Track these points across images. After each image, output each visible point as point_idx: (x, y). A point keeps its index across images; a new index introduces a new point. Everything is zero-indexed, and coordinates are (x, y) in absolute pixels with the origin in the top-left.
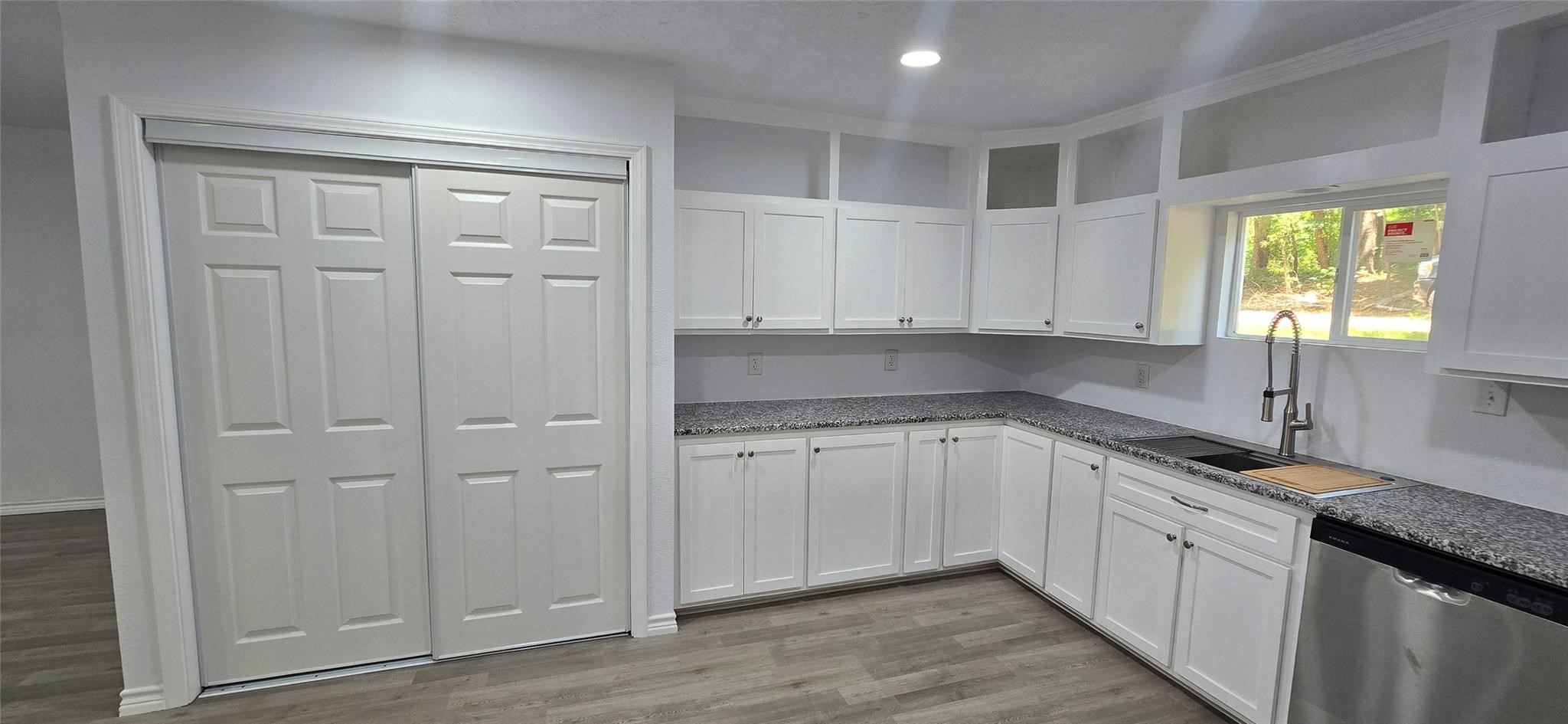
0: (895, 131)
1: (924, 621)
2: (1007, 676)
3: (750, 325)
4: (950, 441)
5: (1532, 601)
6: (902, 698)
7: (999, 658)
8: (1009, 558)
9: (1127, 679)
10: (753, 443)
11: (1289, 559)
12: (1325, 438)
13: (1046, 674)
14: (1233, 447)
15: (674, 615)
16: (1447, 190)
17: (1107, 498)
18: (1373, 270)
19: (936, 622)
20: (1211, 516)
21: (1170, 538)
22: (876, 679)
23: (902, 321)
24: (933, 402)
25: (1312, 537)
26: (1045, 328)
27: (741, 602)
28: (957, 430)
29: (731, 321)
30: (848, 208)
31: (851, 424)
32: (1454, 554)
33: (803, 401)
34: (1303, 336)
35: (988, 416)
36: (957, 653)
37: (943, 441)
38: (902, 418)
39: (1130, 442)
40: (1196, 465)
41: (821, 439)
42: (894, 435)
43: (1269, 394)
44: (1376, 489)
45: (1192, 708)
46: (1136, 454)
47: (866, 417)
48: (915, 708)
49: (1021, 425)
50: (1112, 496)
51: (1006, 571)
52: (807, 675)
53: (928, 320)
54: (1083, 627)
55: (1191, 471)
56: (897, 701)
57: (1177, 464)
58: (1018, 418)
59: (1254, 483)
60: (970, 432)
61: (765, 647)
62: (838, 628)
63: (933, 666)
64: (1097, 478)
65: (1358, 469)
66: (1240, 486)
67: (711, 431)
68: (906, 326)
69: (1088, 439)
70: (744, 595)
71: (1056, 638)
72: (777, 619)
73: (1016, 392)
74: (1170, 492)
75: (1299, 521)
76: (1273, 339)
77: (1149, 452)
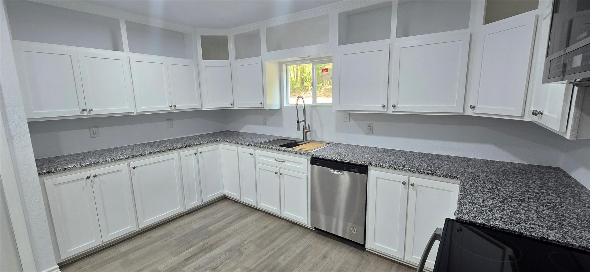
0: (157, 23)
1: (195, 226)
2: (229, 235)
3: (85, 113)
4: (199, 154)
5: (355, 169)
6: (186, 260)
7: (225, 230)
8: (228, 192)
9: (269, 222)
10: (94, 171)
11: (306, 172)
12: (314, 134)
13: (243, 230)
14: (292, 140)
15: (58, 266)
16: (332, 59)
17: (257, 164)
18: (329, 85)
19: (202, 225)
20: (285, 163)
21: (276, 173)
22: (175, 257)
23: (171, 107)
24: (191, 139)
25: (311, 164)
26: (231, 106)
27: (102, 246)
28: (201, 149)
29: (74, 112)
30: (135, 56)
31: (151, 153)
32: (340, 161)
33: (126, 146)
34: (305, 104)
35: (213, 142)
36: (210, 234)
37: (196, 154)
38: (176, 147)
39: (261, 143)
40: (280, 148)
41: (134, 162)
42: (174, 155)
43: (298, 122)
44: (324, 147)
45: (288, 225)
46: (263, 147)
47: (159, 149)
48: (193, 261)
49: (226, 143)
50: (258, 163)
51: (228, 198)
52: (141, 267)
53: (183, 106)
54: (255, 209)
55: (279, 150)
56: (185, 262)
57: (275, 148)
58: (225, 141)
59: (295, 151)
60: (207, 149)
61: (117, 263)
62: (156, 242)
63: (200, 242)
64: (253, 158)
65: (322, 142)
66: (292, 152)
67: (65, 169)
68: (173, 109)
69: (248, 144)
70: (103, 243)
71: (246, 216)
72: (123, 248)
73: (225, 131)
74: (274, 158)
75: (308, 160)
76: (297, 105)
77: (267, 146)
